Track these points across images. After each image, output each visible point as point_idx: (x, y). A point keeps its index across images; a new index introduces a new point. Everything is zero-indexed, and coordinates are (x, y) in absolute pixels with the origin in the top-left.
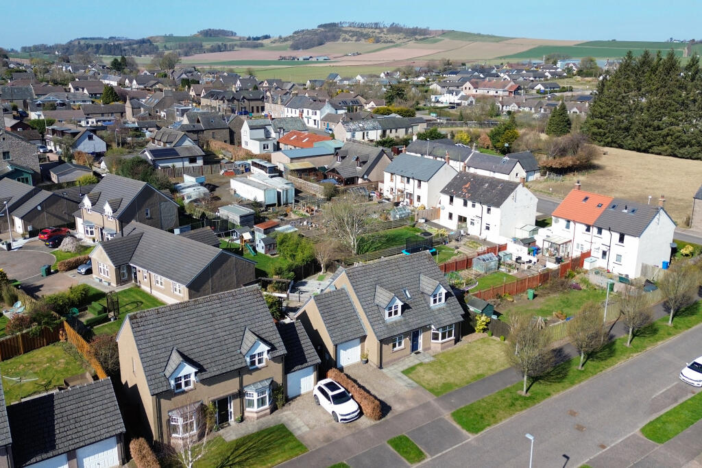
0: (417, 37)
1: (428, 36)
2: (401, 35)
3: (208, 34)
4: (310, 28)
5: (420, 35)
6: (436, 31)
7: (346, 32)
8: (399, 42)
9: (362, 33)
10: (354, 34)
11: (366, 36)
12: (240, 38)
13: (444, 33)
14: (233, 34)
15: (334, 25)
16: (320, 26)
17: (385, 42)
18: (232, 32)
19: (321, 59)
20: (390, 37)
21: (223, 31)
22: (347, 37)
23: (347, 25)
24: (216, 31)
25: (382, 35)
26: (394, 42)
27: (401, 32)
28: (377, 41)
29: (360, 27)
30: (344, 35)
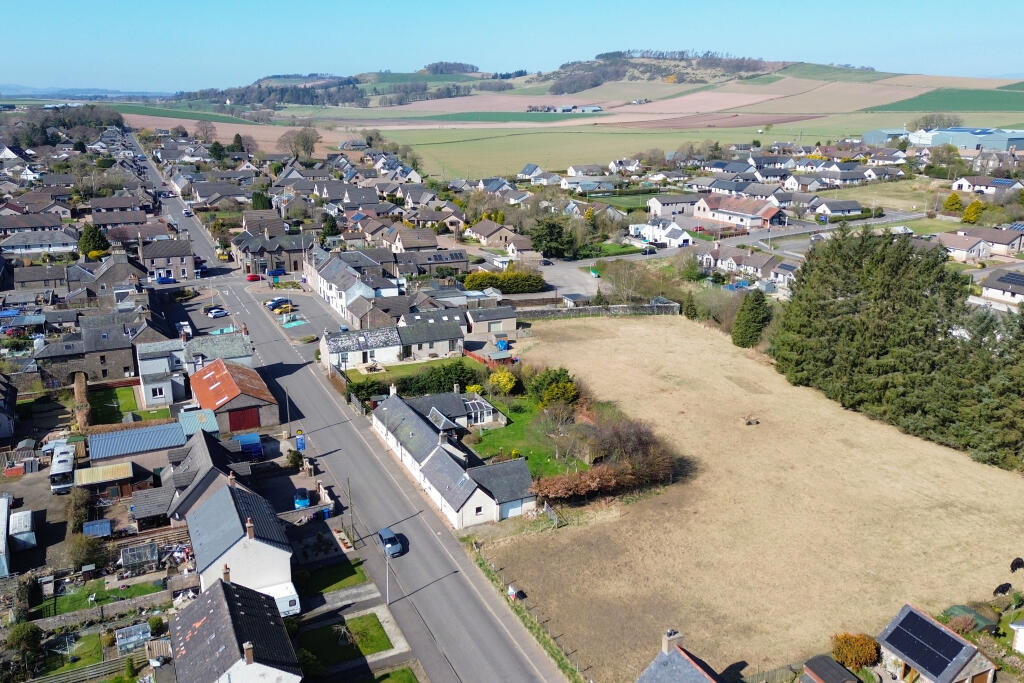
0: (743, 74)
1: (759, 72)
2: (719, 71)
3: (439, 70)
4: (583, 59)
5: (748, 71)
6: (775, 63)
7: (635, 66)
8: (712, 82)
9: (658, 67)
10: (648, 69)
11: (664, 73)
12: (483, 76)
13: (786, 67)
14: (474, 69)
15: (619, 54)
16: (599, 57)
17: (691, 82)
18: (472, 67)
19: (589, 110)
20: (701, 73)
21: (461, 64)
22: (636, 73)
23: (639, 55)
24: (450, 65)
25: (689, 70)
26: (706, 82)
27: (718, 65)
28: (681, 80)
29: (658, 58)
30: (631, 71)
